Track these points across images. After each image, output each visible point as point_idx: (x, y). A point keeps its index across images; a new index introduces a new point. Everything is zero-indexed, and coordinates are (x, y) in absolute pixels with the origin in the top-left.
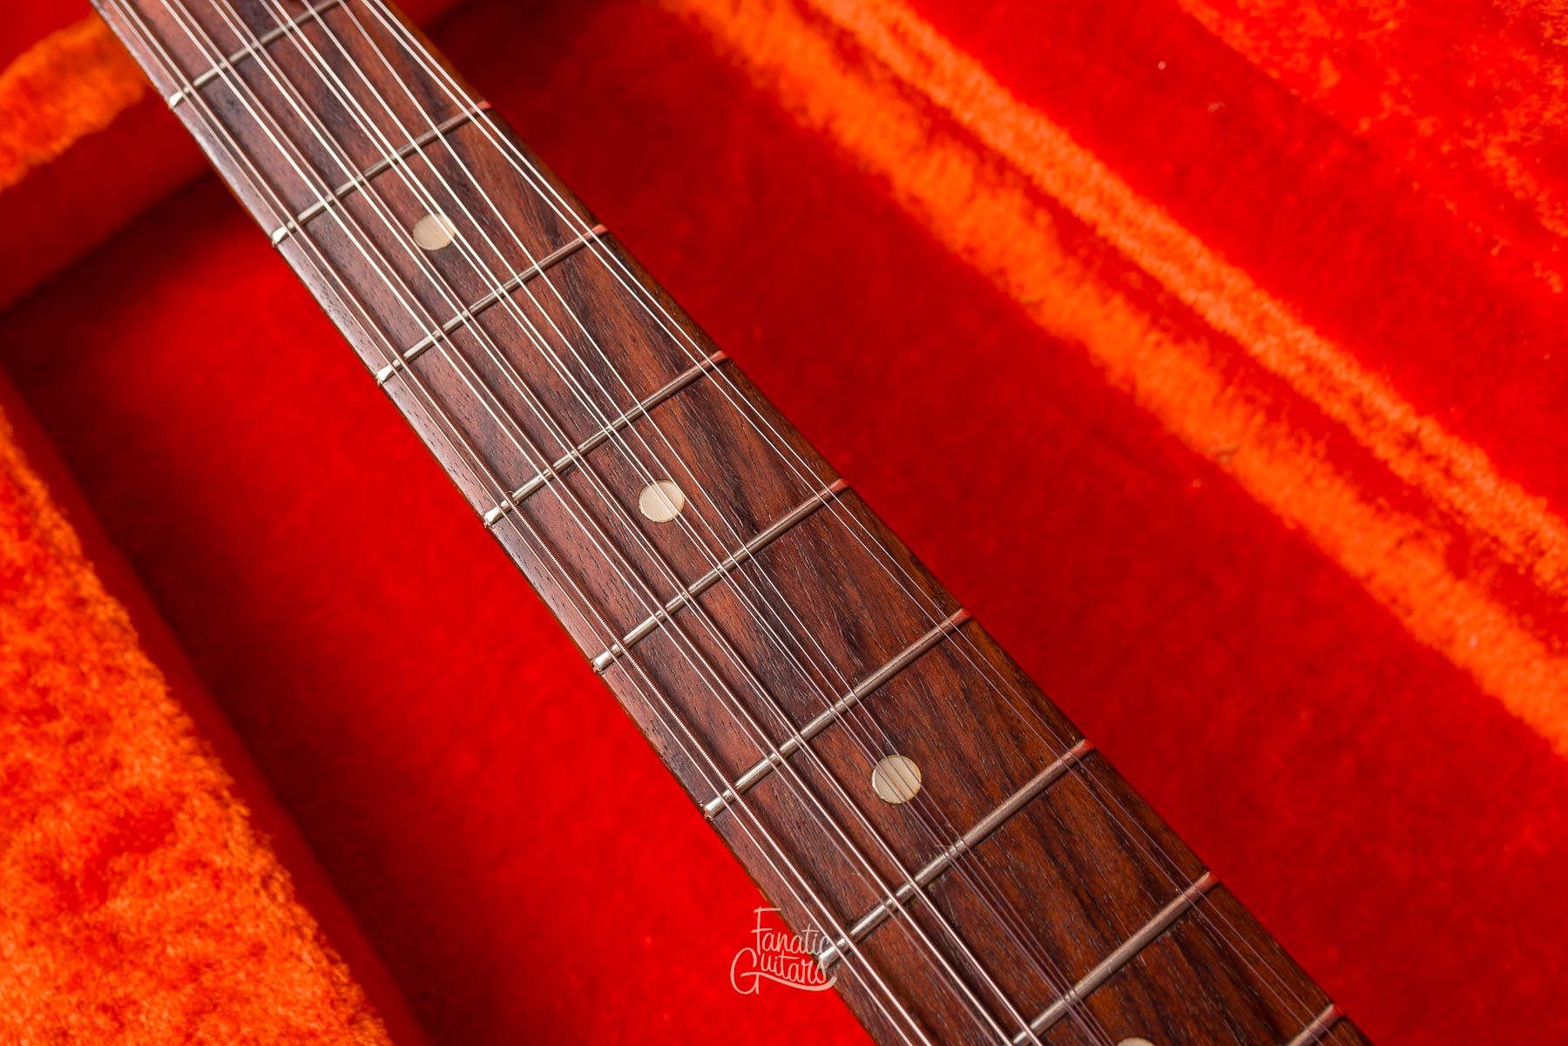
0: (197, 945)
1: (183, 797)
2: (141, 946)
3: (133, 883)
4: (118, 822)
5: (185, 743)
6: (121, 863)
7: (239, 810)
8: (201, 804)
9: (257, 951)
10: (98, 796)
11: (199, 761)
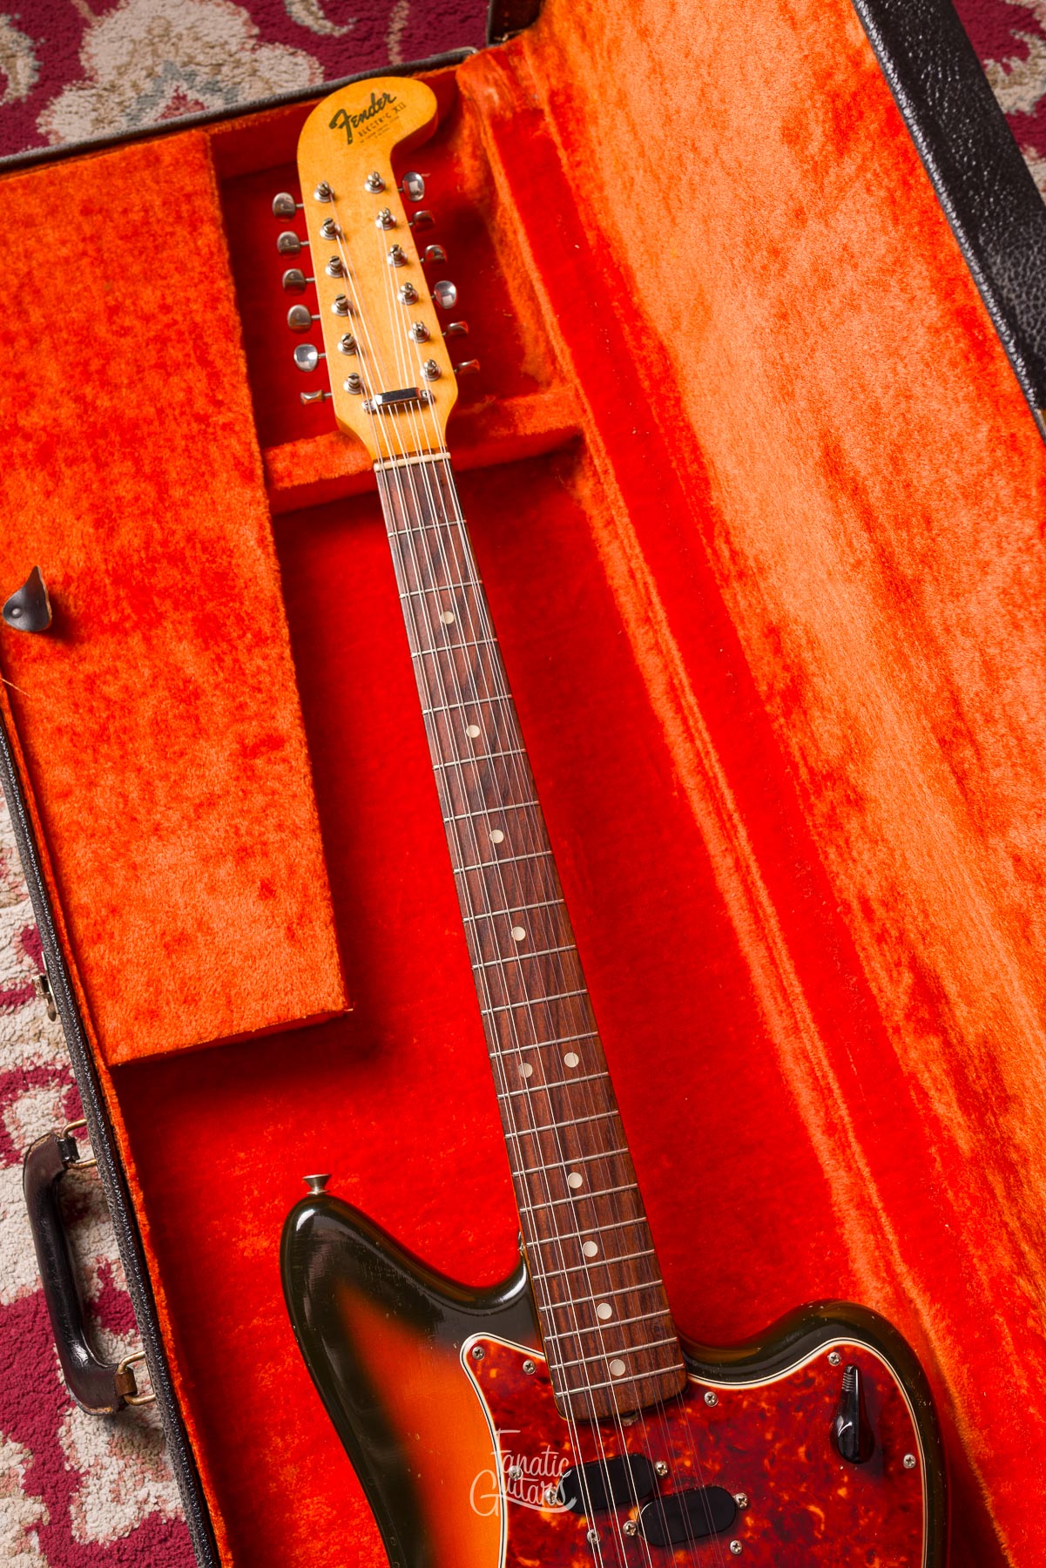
0: (277, 785)
1: (290, 738)
2: (261, 778)
3: (264, 758)
4: (267, 735)
5: (298, 722)
6: (263, 749)
7: (305, 751)
8: (295, 744)
9: (294, 796)
10: (265, 724)
11: (299, 729)
